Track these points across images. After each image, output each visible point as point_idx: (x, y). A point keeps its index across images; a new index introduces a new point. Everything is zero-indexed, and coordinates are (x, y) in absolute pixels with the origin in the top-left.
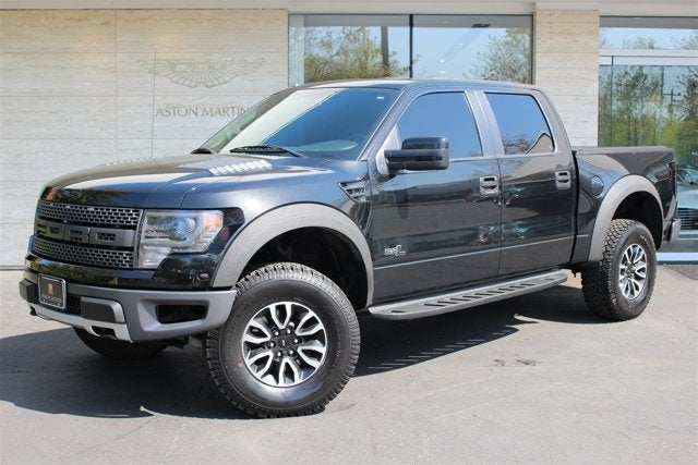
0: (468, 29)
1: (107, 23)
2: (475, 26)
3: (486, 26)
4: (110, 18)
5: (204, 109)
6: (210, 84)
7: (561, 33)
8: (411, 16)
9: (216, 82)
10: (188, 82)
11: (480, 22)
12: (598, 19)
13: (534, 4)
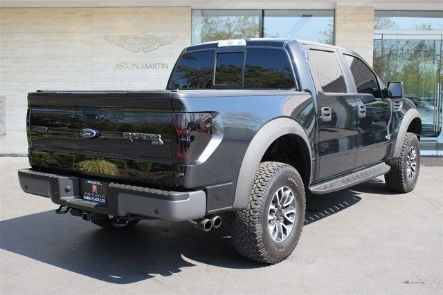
0: (300, 18)
1: (87, 15)
2: (304, 16)
3: (310, 16)
4: (89, 12)
5: (142, 65)
6: (146, 50)
7: (352, 20)
8: (263, 10)
9: (149, 49)
10: (133, 49)
11: (307, 14)
12: (373, 12)
13: (336, 3)
